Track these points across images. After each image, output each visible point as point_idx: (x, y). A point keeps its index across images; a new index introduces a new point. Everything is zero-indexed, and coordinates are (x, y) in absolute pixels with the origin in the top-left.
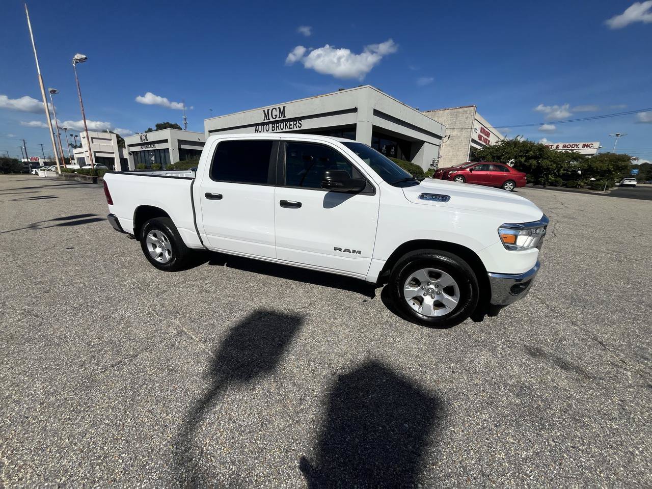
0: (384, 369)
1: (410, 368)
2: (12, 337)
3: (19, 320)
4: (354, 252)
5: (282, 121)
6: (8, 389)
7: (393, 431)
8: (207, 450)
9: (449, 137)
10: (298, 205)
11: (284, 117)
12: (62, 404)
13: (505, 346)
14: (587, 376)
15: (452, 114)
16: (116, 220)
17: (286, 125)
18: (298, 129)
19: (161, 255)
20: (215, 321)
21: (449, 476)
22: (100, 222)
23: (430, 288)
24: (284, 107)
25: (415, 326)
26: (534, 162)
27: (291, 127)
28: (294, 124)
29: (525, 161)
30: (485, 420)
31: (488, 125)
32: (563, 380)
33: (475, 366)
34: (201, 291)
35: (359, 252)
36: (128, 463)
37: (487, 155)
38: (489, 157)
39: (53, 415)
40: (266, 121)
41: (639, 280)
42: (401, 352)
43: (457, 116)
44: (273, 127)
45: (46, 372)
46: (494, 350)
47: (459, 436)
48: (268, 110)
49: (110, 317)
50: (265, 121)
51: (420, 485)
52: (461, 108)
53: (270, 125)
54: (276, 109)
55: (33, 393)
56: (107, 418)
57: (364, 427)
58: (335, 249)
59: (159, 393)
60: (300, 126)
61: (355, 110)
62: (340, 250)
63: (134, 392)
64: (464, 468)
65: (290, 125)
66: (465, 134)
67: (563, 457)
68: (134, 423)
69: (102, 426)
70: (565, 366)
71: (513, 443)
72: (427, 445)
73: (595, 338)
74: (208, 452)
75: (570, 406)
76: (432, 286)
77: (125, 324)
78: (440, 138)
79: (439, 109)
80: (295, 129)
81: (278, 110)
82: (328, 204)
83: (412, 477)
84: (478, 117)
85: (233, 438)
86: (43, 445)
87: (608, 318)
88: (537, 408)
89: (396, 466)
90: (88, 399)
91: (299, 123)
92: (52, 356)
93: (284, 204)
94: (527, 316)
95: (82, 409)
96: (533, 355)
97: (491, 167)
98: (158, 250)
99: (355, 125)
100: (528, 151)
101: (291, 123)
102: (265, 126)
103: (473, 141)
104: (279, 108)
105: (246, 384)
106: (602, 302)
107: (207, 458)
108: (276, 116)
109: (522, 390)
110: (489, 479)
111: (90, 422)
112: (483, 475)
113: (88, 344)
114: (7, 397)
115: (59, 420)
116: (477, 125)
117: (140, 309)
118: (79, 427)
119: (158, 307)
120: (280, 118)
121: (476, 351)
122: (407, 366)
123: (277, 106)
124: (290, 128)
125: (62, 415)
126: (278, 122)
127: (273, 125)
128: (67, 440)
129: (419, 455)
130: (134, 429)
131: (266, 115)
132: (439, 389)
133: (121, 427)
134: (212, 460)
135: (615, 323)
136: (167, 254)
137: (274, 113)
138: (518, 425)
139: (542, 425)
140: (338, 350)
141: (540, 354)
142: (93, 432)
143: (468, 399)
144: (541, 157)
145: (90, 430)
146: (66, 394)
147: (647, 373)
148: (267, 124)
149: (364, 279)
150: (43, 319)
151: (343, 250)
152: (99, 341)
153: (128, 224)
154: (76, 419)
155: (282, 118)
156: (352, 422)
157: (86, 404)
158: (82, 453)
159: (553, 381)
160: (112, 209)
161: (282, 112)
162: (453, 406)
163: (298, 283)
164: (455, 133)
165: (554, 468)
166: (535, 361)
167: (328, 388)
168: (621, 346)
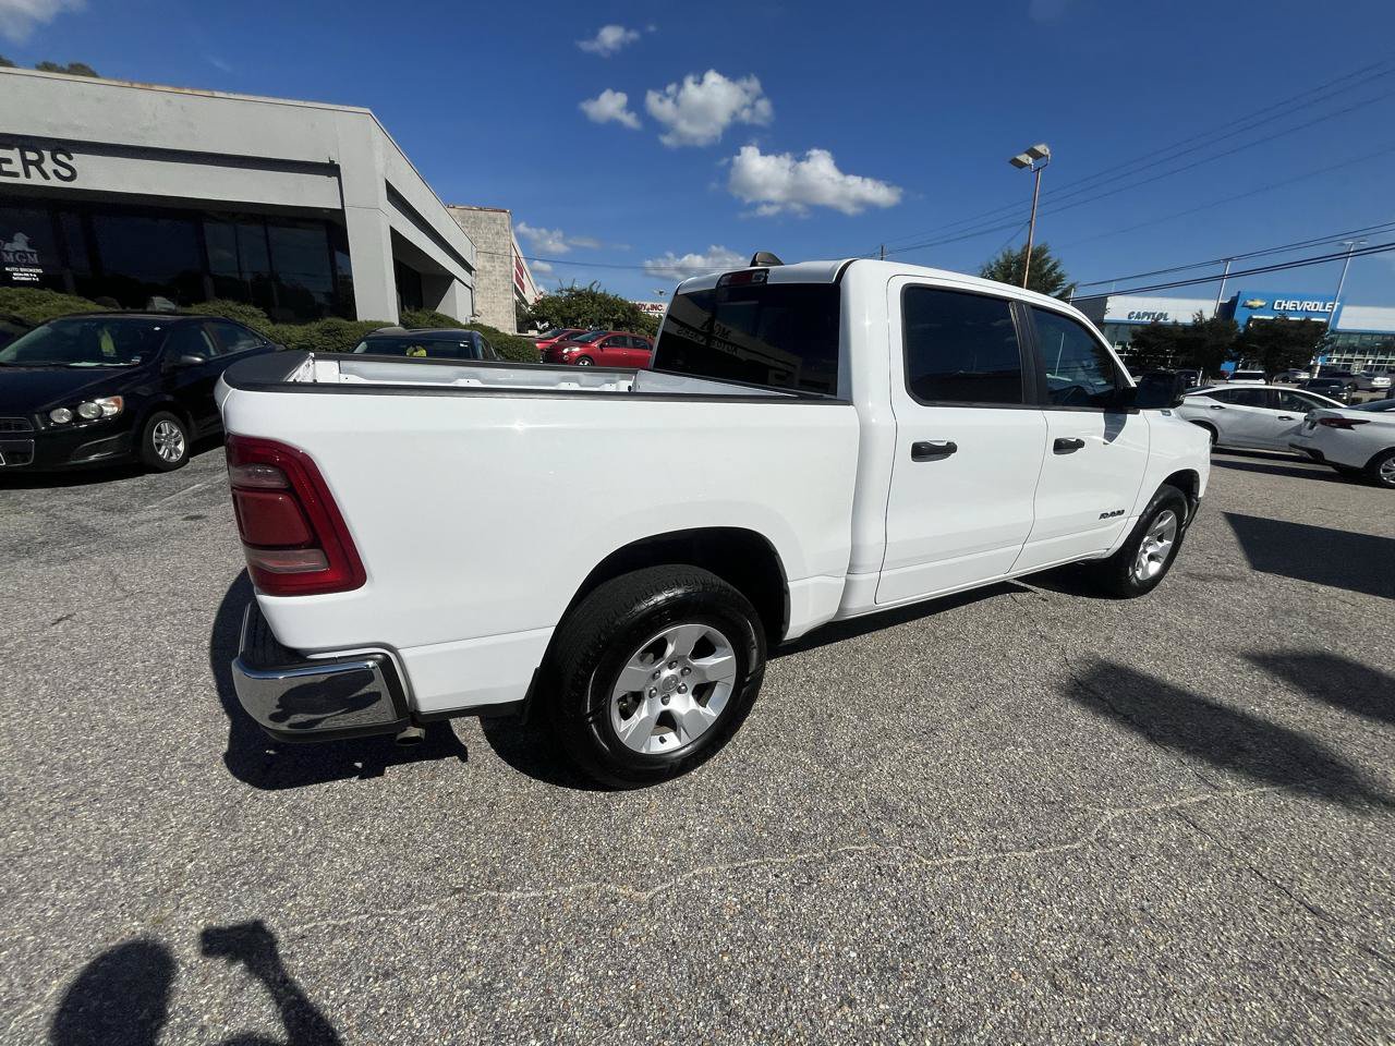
4: (1118, 514)
16: (387, 671)
18: (58, 183)
19: (667, 722)
27: (7, 167)
28: (26, 163)
35: (1123, 512)
43: (475, 225)
52: (481, 209)
58: (1103, 516)
60: (65, 173)
61: (331, 169)
62: (1106, 515)
65: (3, 161)
66: (500, 267)
78: (471, 270)
84: (511, 233)
91: (59, 163)
97: (628, 342)
99: (341, 212)
116: (513, 251)
151: (1108, 515)
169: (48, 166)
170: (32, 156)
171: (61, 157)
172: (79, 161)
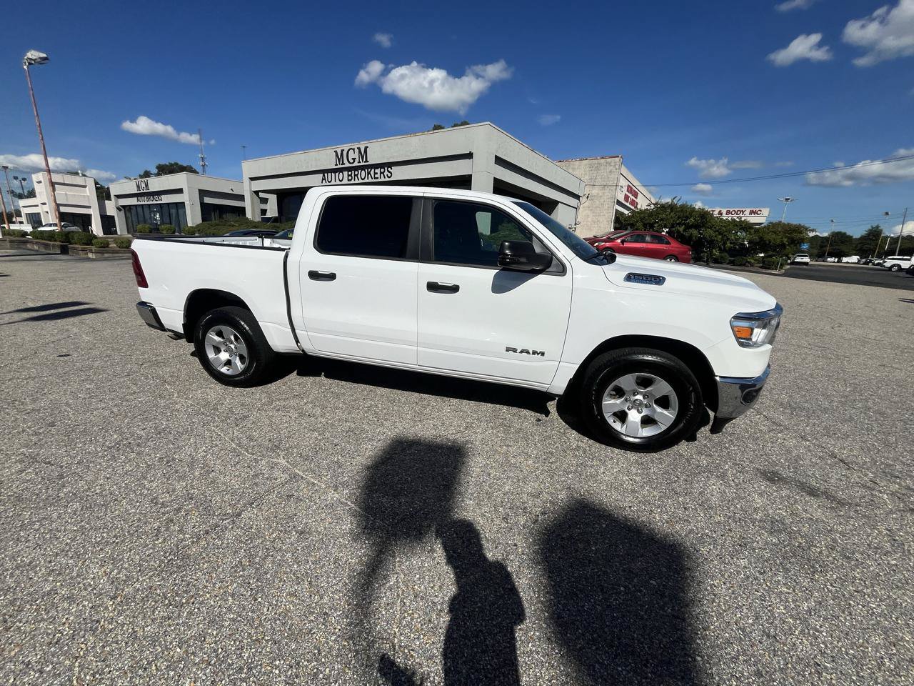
0: (598, 510)
1: (630, 507)
2: (19, 498)
3: (21, 471)
4: (534, 353)
5: (363, 168)
6: (46, 580)
7: (641, 591)
8: (400, 641)
9: (588, 197)
10: (455, 289)
11: (366, 161)
12: (147, 596)
13: (735, 471)
14: (841, 503)
15: (591, 166)
16: (154, 311)
17: (369, 173)
18: (387, 179)
19: (228, 363)
20: (340, 457)
21: (728, 642)
22: (99, 314)
23: (637, 400)
24: (366, 148)
25: (617, 451)
26: (694, 232)
27: (376, 176)
28: (381, 173)
29: (684, 230)
30: (745, 567)
31: (636, 183)
32: (815, 509)
33: (708, 499)
34: (302, 415)
35: (543, 354)
36: (290, 672)
37: (637, 222)
38: (639, 225)
39: (139, 613)
40: (339, 166)
41: (857, 381)
42: (611, 486)
43: (597, 169)
44: (349, 176)
45: (101, 549)
46: (723, 476)
47: (722, 590)
48: (342, 151)
49: (174, 459)
50: (337, 167)
51: (699, 658)
52: (603, 158)
53: (345, 173)
54: (354, 150)
55: (92, 583)
56: (229, 610)
57: (602, 590)
58: (508, 350)
59: (295, 566)
60: (389, 175)
61: (469, 156)
62: (515, 351)
63: (257, 569)
64: (743, 630)
65: (375, 173)
66: (608, 193)
67: (850, 604)
68: (276, 613)
69: (227, 624)
70: (813, 492)
71: (789, 593)
72: (687, 606)
73: (833, 456)
74: (403, 644)
75: (834, 540)
76: (639, 397)
77: (202, 468)
78: (577, 197)
79: (574, 158)
80: (383, 179)
81: (357, 151)
82: (498, 287)
83: (684, 649)
84: (624, 171)
85: (430, 621)
86: (141, 660)
87: (839, 430)
88: (798, 546)
89: (660, 637)
90: (188, 585)
91: (388, 171)
92: (100, 523)
93: (433, 287)
94: (747, 432)
95: (184, 601)
96: (771, 480)
97: (648, 238)
98: (224, 356)
99: (470, 176)
100: (687, 218)
101: (377, 171)
102: (337, 174)
103: (619, 203)
104: (359, 149)
105: (419, 544)
106: (826, 410)
107: (404, 653)
108: (354, 159)
109: (775, 526)
110: (777, 641)
111: (205, 619)
112: (768, 636)
113: (154, 501)
114: (49, 593)
115: (153, 620)
116: (623, 182)
117: (217, 445)
118: (190, 627)
119: (244, 441)
120: (359, 162)
121: (703, 479)
122: (626, 504)
123: (355, 146)
124: (375, 178)
125: (154, 612)
126: (356, 168)
127: (350, 173)
128: (178, 650)
129: (684, 620)
130: (278, 622)
131: (339, 158)
132: (677, 532)
133: (257, 622)
134: (412, 656)
135: (848, 436)
136: (238, 361)
137: (352, 155)
138: (787, 571)
139: (813, 567)
140: (528, 489)
141: (779, 479)
142: (215, 633)
143: (715, 543)
144: (704, 226)
145: (210, 631)
146: (148, 580)
147: (904, 495)
148: (341, 170)
149: (545, 390)
150: (61, 467)
151: (519, 351)
152: (171, 496)
153: (174, 317)
154: (179, 616)
155: (362, 164)
156: (583, 585)
157: (186, 592)
158: (210, 667)
159: (805, 511)
160: (145, 294)
161: (363, 154)
162: (700, 552)
163: (439, 398)
164: (595, 191)
165: (845, 619)
166: (776, 488)
167: (534, 541)
168: (865, 463)
169: (386, 173)
170: (382, 170)
171: (389, 169)
172: (395, 170)
